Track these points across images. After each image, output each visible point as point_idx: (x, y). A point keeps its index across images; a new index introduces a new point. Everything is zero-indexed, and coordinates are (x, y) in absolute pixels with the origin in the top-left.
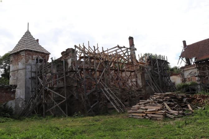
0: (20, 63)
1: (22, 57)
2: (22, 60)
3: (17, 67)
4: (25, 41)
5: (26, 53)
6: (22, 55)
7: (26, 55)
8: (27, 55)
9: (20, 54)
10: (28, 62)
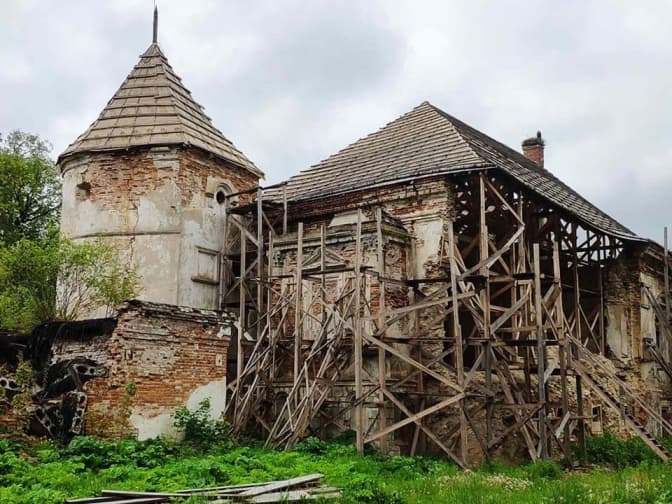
0: (144, 203)
1: (161, 174)
2: (161, 191)
3: (127, 219)
4: (160, 102)
5: (186, 162)
6: (158, 164)
7: (182, 168)
8: (187, 172)
9: (150, 162)
10: (191, 205)
